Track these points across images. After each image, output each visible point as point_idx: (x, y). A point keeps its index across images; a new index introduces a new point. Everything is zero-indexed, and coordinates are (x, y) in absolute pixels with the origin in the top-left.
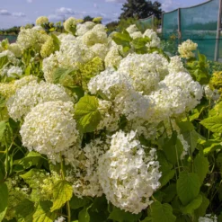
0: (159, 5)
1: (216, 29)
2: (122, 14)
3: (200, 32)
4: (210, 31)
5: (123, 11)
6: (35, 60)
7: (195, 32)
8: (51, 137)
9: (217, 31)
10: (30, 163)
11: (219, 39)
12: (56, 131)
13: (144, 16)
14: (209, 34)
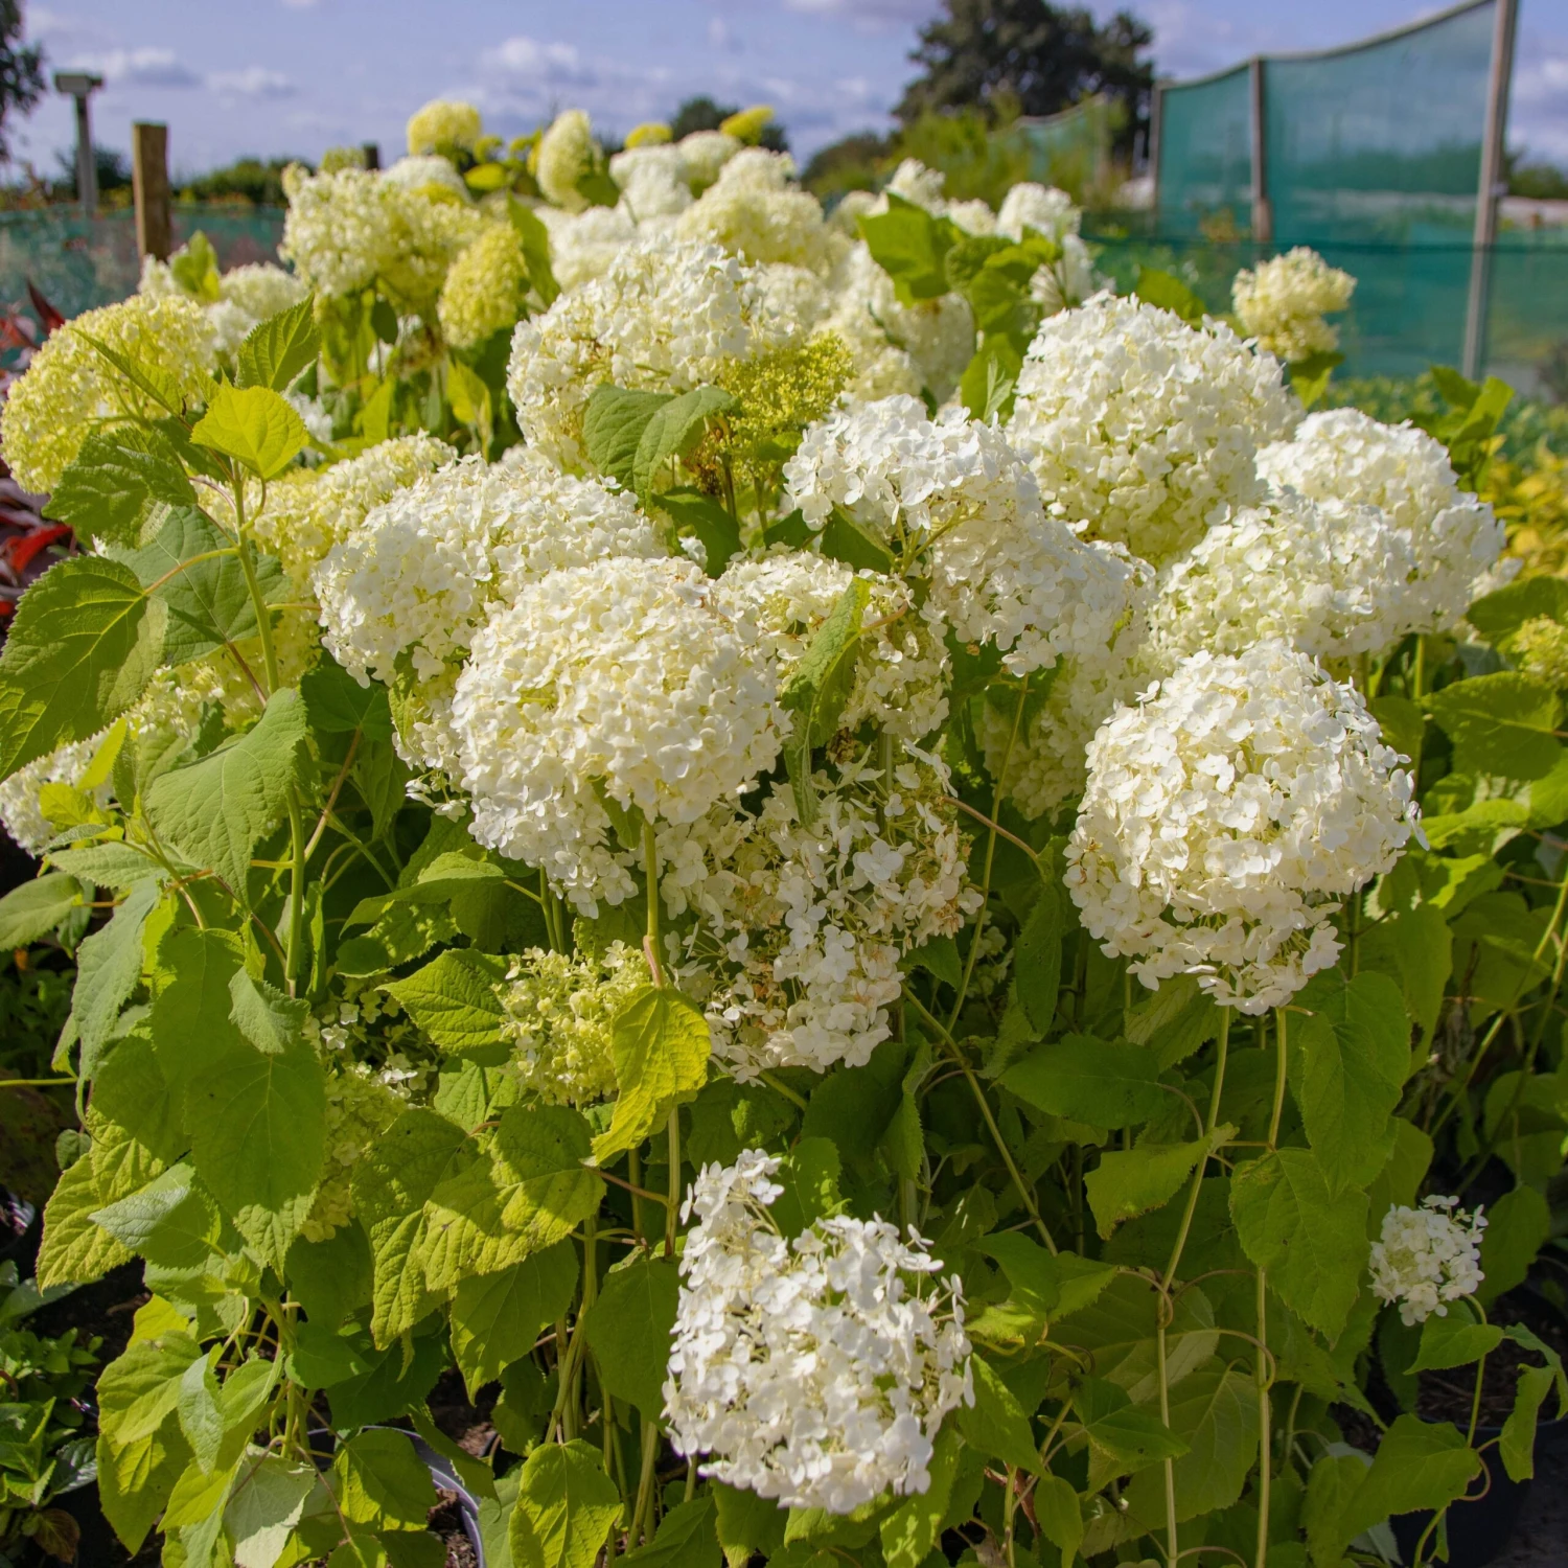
0: (1143, 38)
1: (1472, 189)
2: (912, 90)
3: (1382, 206)
4: (1440, 203)
5: (918, 72)
6: (403, 360)
7: (1351, 203)
8: (660, 737)
9: (1481, 203)
10: (427, 928)
11: (1492, 249)
12: (684, 708)
13: (1047, 101)
14: (1435, 219)
